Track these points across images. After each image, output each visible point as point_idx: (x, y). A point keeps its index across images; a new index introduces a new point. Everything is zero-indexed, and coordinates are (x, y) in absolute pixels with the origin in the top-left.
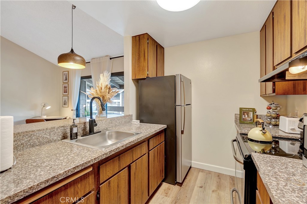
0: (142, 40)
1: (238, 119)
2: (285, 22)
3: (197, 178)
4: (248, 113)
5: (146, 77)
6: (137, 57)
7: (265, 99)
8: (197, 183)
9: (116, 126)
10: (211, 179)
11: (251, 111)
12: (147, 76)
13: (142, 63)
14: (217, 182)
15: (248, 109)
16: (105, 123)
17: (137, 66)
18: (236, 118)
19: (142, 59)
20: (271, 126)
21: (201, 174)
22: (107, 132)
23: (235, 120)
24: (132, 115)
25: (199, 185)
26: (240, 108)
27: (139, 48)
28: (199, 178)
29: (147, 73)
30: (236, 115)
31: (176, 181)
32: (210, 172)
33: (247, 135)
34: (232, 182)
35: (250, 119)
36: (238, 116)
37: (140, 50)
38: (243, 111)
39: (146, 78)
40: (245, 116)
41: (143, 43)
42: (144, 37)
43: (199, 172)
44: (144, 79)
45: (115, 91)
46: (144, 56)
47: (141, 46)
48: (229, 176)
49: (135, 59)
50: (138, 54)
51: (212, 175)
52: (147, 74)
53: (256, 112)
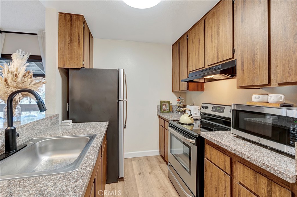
0: (76, 21)
1: (160, 109)
2: (199, 44)
3: (133, 167)
4: (166, 104)
5: (82, 68)
6: (67, 41)
7: (175, 94)
8: (135, 172)
9: (41, 132)
10: (144, 163)
11: (167, 103)
12: (82, 66)
13: (76, 50)
14: (149, 165)
15: (166, 101)
16: (27, 130)
17: (67, 51)
18: (158, 109)
19: (75, 44)
20: (180, 113)
21: (133, 162)
22: (38, 144)
23: (157, 111)
24: (59, 114)
25: (138, 173)
26: (160, 101)
27: (71, 30)
28: (134, 166)
29: (82, 62)
30: (158, 107)
31: (119, 177)
32: (139, 158)
33: (179, 121)
34: (158, 160)
35: (167, 109)
36: (160, 107)
37: (72, 33)
38: (163, 103)
39: (80, 69)
40: (164, 107)
41: (76, 26)
42: (78, 19)
43: (132, 161)
44: (79, 69)
45: (40, 82)
46: (79, 42)
47: (73, 29)
48: (154, 156)
49: (65, 43)
50: (69, 38)
51: (142, 160)
52: (82, 65)
53: (171, 104)
